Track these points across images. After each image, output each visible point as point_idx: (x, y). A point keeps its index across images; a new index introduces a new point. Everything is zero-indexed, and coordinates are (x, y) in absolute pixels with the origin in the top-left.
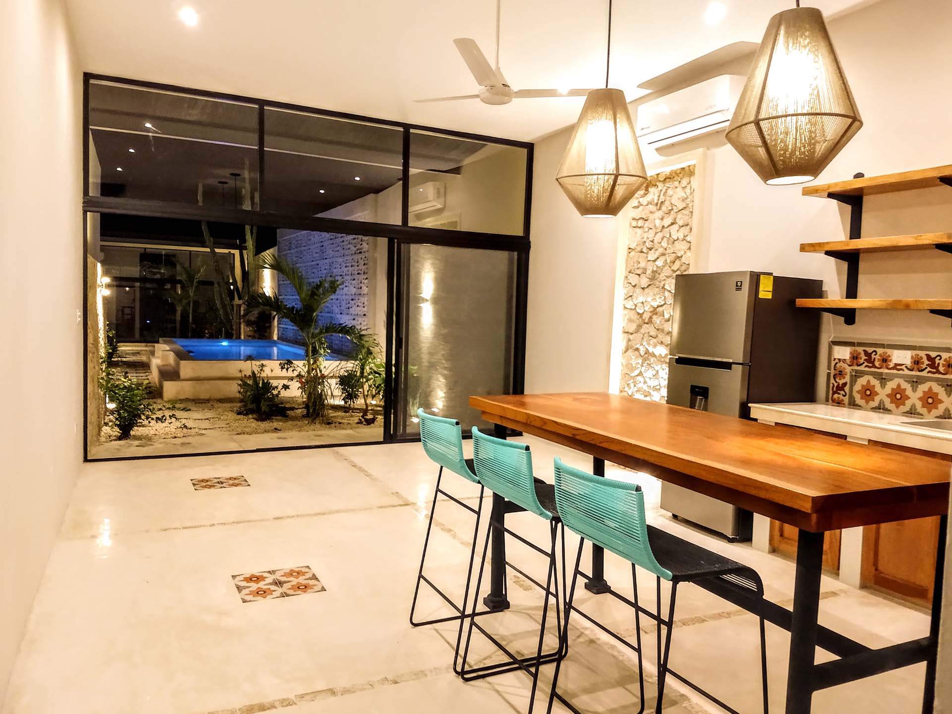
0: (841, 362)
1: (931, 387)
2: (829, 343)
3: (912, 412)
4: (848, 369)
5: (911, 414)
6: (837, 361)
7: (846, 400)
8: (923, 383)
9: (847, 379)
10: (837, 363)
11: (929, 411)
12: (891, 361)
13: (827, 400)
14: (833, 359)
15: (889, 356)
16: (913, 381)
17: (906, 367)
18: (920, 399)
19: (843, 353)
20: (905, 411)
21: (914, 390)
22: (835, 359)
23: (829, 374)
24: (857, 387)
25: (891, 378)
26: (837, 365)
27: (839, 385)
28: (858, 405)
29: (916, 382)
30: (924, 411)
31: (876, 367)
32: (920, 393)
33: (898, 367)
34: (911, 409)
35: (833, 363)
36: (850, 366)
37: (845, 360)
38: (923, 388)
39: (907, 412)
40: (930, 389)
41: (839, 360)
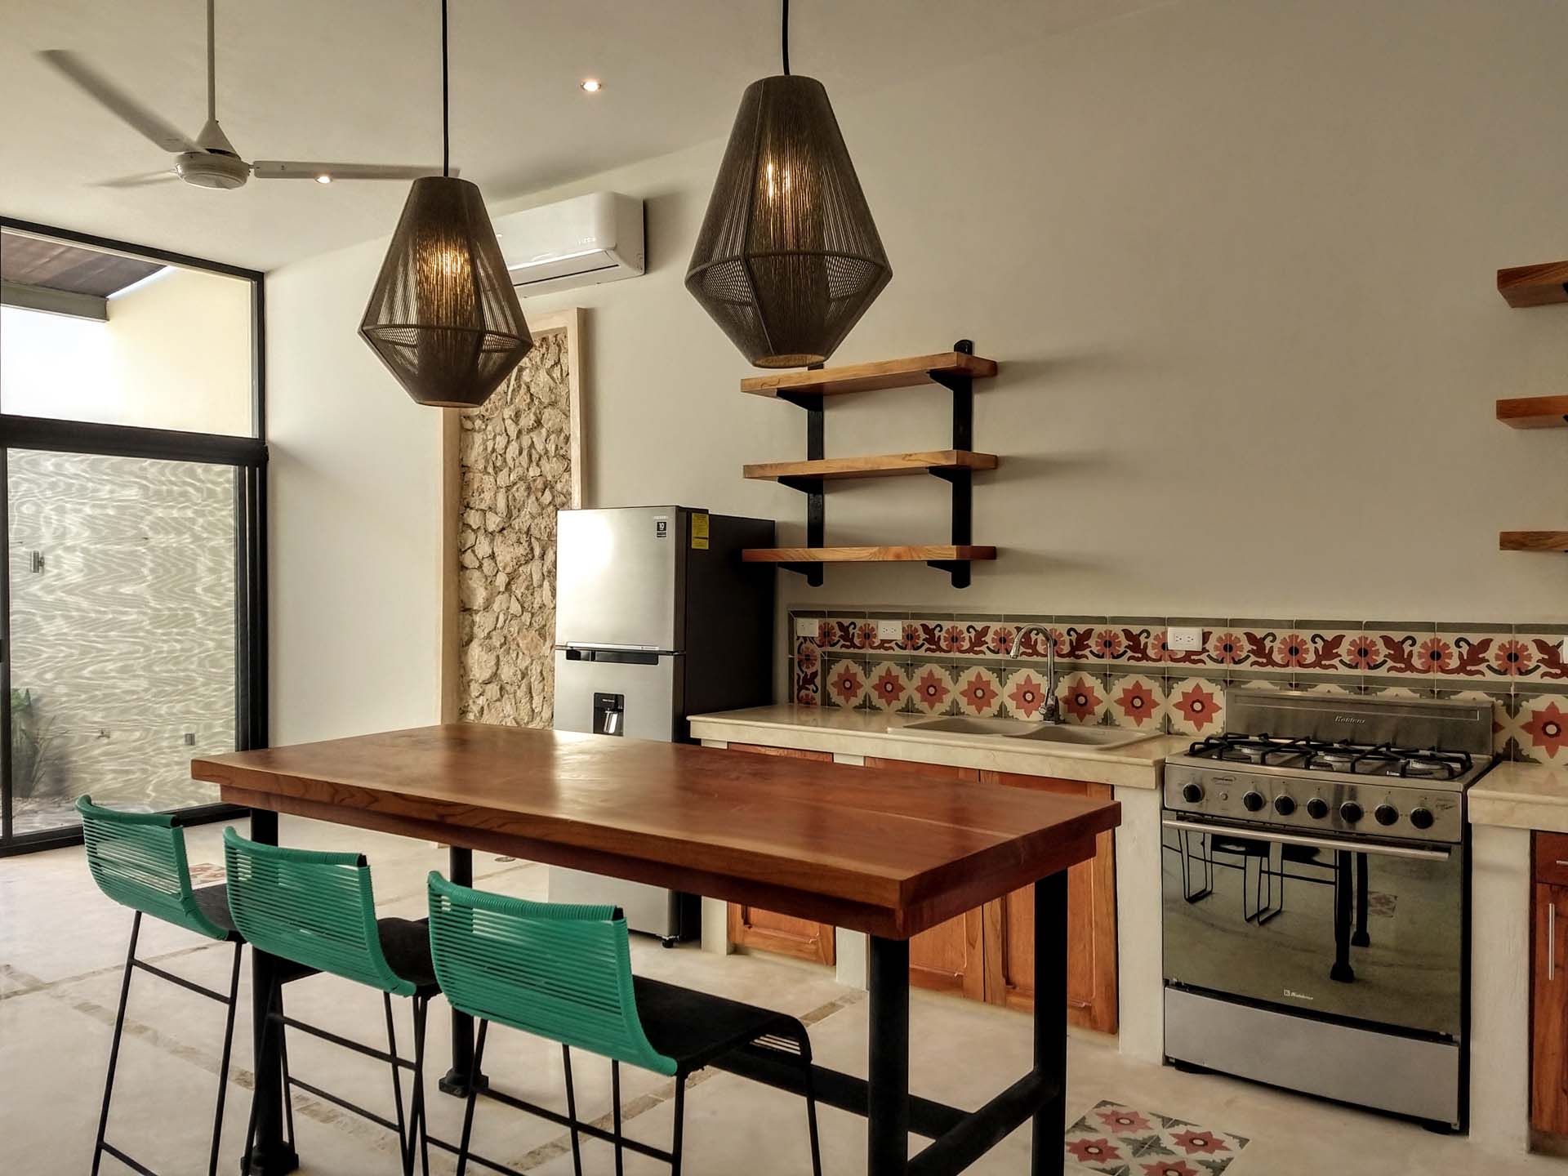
0: (808, 641)
1: (931, 671)
2: (789, 614)
3: (909, 710)
4: (818, 651)
5: (908, 712)
6: (801, 640)
7: (818, 697)
8: (921, 666)
9: (818, 666)
10: (802, 643)
11: (932, 706)
12: (875, 636)
13: (791, 700)
14: (796, 638)
15: (873, 629)
16: (908, 664)
17: (897, 644)
18: (918, 689)
19: (810, 628)
20: (900, 708)
21: (910, 677)
22: (798, 638)
23: (791, 661)
24: (833, 677)
25: (877, 661)
26: (803, 646)
27: (806, 675)
28: (835, 705)
29: (912, 665)
30: (924, 706)
31: (855, 646)
32: (917, 681)
33: (886, 645)
34: (907, 705)
35: (796, 644)
36: (819, 646)
37: (813, 638)
38: (921, 672)
39: (902, 710)
40: (931, 674)
41: (805, 638)
